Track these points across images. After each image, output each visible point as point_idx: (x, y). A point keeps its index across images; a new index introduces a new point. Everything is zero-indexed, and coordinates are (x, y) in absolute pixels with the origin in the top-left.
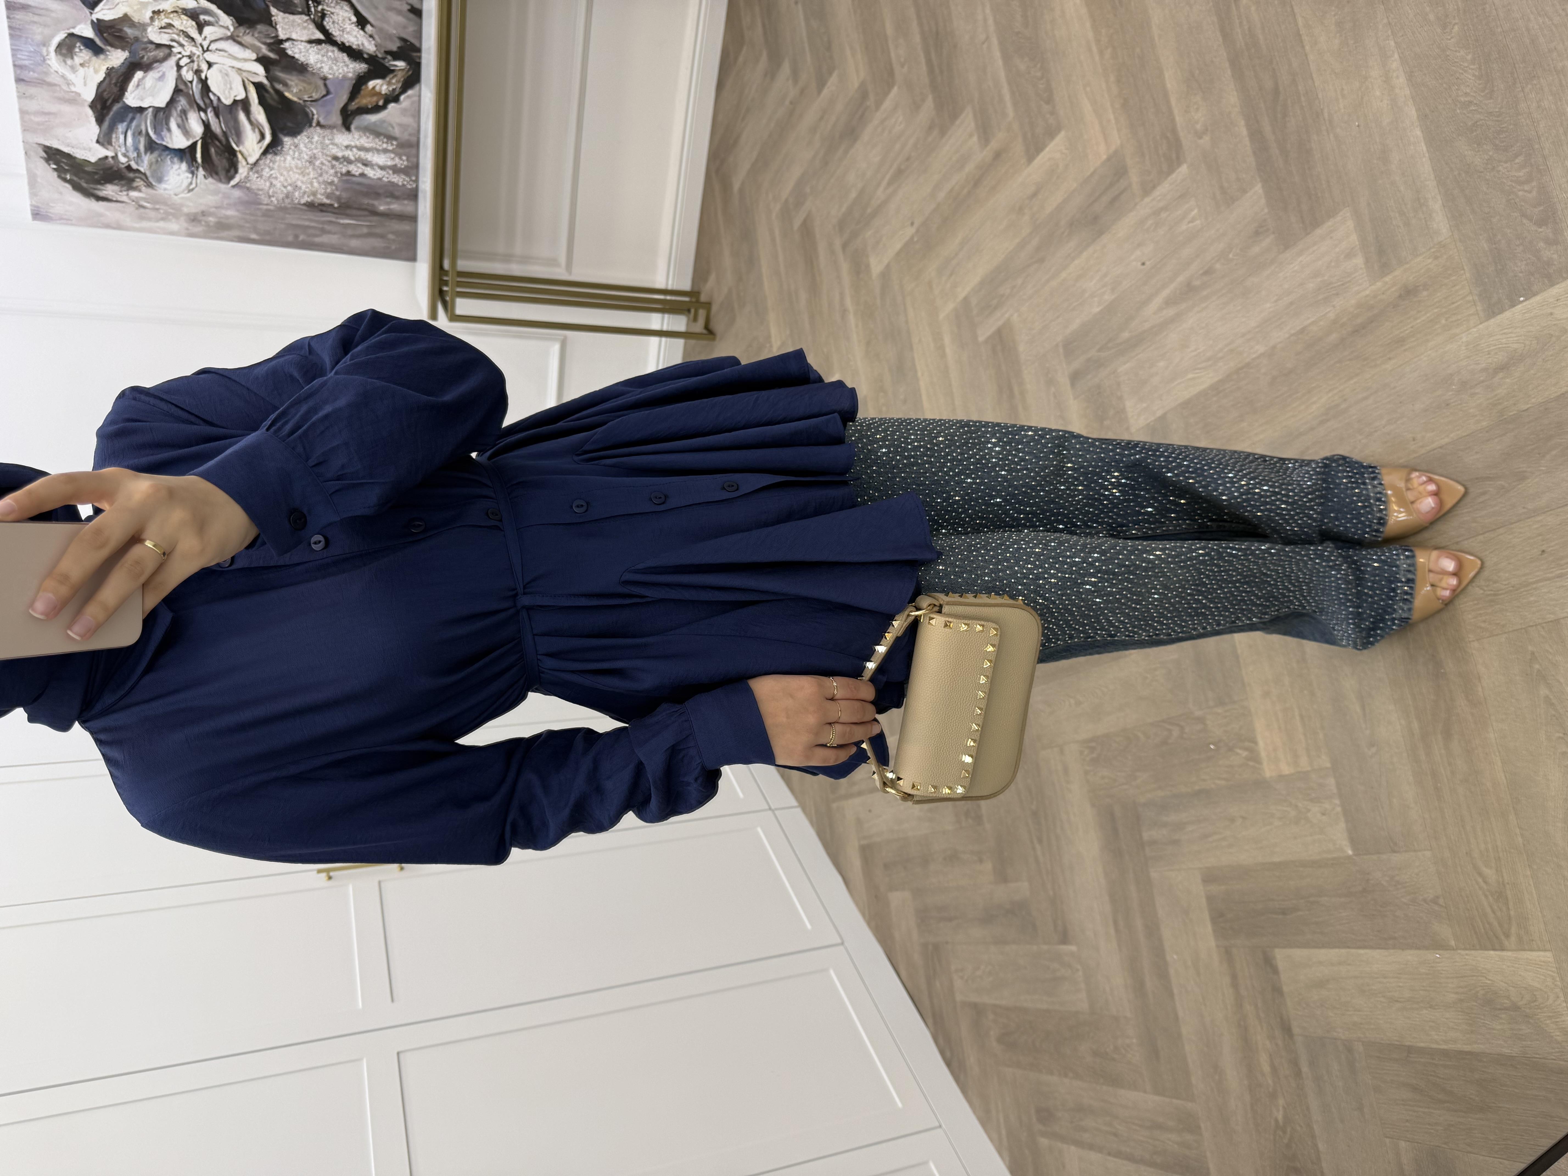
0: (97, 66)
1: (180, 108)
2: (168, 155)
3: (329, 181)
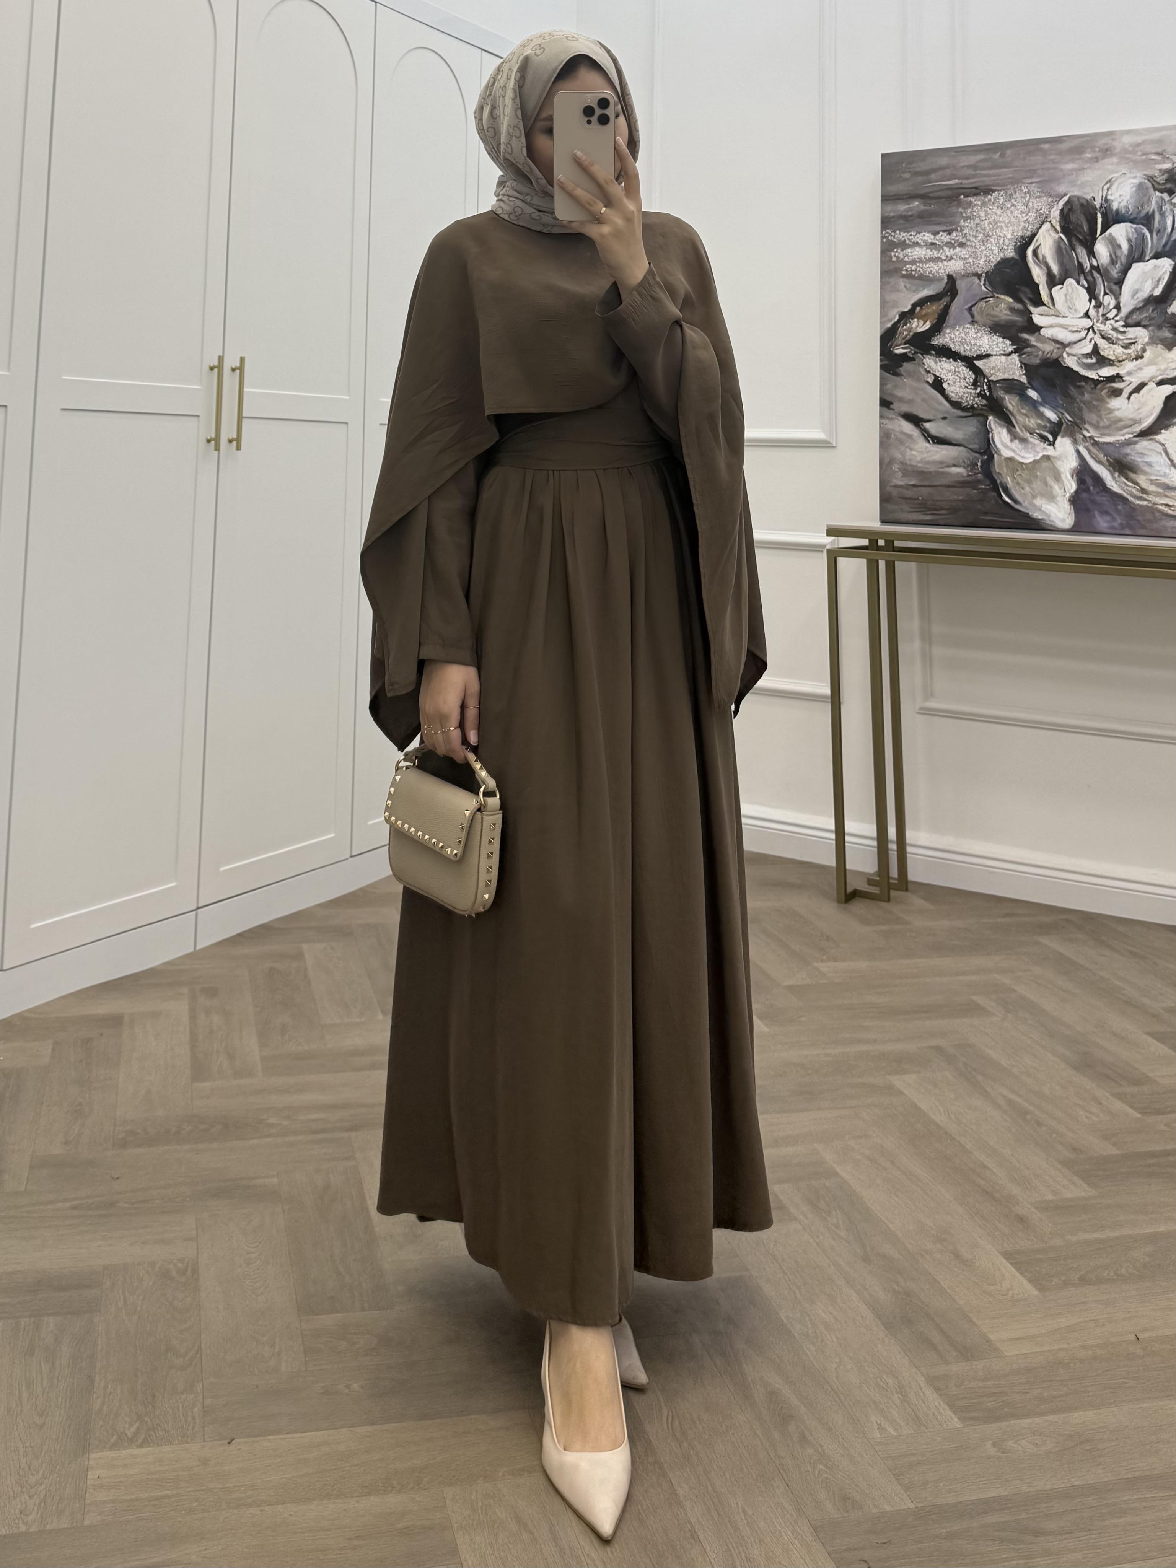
1: (1119, 264)
2: (1131, 214)
3: (968, 220)
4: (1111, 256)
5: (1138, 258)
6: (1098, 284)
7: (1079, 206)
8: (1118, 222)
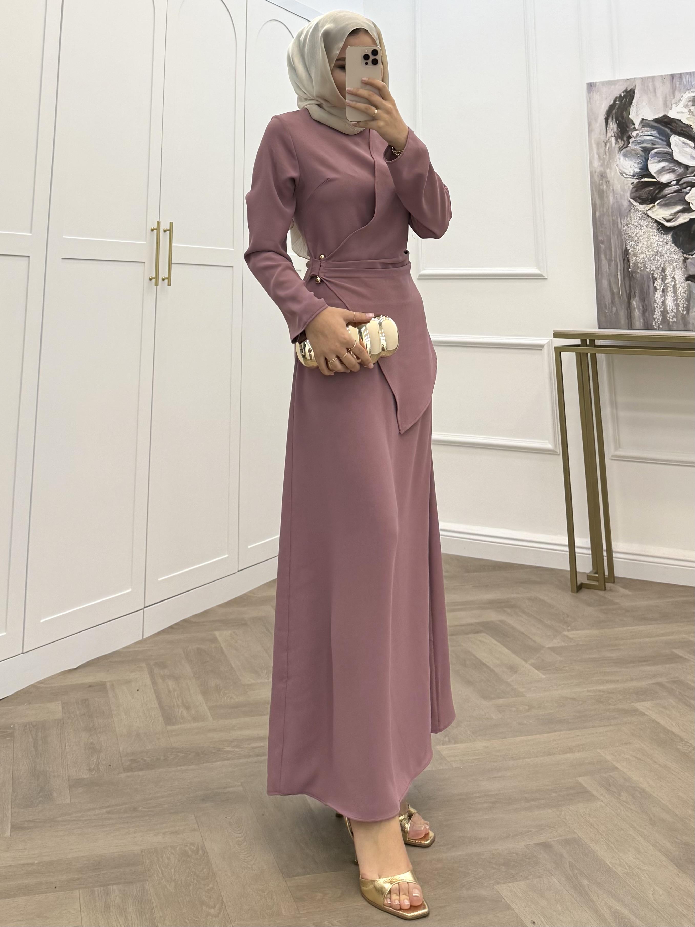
0: (691, 119)
1: (675, 168)
2: (643, 161)
3: (647, 265)
4: (669, 172)
5: (670, 156)
6: (687, 180)
7: (637, 193)
8: (648, 168)
